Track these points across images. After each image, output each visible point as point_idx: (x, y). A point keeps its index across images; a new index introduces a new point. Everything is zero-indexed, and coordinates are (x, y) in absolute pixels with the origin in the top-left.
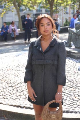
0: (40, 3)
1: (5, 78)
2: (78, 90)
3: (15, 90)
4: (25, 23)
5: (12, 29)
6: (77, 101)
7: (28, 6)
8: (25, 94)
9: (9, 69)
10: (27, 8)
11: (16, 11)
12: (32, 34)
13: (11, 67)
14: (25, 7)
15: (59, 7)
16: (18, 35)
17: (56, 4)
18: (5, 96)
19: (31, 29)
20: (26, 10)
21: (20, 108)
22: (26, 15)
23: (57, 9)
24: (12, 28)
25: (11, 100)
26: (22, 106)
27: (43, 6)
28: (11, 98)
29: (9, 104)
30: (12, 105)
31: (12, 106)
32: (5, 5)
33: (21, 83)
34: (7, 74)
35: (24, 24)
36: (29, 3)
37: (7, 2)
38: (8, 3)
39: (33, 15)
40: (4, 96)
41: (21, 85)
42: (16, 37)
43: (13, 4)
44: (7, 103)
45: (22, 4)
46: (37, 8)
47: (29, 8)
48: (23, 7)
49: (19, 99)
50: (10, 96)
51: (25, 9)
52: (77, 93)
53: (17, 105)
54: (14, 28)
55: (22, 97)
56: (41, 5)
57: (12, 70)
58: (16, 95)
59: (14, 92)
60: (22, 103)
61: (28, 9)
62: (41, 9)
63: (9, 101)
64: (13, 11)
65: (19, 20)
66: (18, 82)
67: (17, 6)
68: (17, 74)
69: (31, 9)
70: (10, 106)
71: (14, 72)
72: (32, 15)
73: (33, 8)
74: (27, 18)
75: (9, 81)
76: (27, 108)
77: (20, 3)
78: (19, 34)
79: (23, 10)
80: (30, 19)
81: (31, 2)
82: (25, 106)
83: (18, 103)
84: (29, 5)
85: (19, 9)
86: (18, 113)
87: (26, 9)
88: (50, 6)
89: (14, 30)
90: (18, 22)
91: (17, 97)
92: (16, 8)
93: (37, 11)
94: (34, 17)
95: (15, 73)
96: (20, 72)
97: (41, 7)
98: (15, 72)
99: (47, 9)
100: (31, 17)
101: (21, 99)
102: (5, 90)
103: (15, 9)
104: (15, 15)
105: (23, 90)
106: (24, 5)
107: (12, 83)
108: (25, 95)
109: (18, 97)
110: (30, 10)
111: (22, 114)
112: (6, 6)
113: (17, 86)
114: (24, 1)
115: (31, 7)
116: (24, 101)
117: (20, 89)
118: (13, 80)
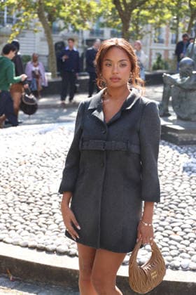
0: (99, 15)
1: (13, 183)
2: (182, 217)
3: (36, 211)
4: (64, 58)
5: (33, 72)
6: (179, 241)
7: (72, 22)
8: (57, 222)
9: (23, 163)
10: (70, 25)
11: (43, 30)
12: (78, 85)
13: (27, 158)
14: (65, 24)
15: (143, 25)
16: (46, 85)
17: (137, 19)
18: (10, 223)
19: (77, 74)
20: (66, 30)
21: (44, 252)
22: (66, 42)
23: (137, 31)
24: (34, 69)
25: (26, 233)
26: (50, 247)
27: (107, 23)
28: (24, 229)
29: (21, 243)
30: (27, 246)
31: (27, 249)
32: (18, 16)
33: (50, 196)
34: (18, 175)
35: (62, 60)
36: (75, 13)
37: (23, 8)
38: (26, 10)
39: (83, 42)
40: (8, 225)
41: (48, 200)
42: (41, 91)
43: (36, 15)
44: (15, 240)
45: (58, 16)
46: (93, 25)
47: (73, 25)
48: (60, 24)
49: (44, 233)
50: (22, 223)
51: (64, 28)
52: (180, 222)
53: (38, 245)
54: (37, 68)
55: (50, 227)
56: (102, 20)
57: (28, 164)
58: (37, 223)
59: (32, 216)
60: (49, 242)
61: (71, 29)
62: (101, 29)
63: (20, 237)
64: (36, 31)
65: (51, 53)
66: (42, 193)
67: (47, 20)
68: (40, 173)
69: (78, 27)
70: (22, 247)
71: (34, 168)
72: (80, 41)
73: (84, 26)
74: (67, 48)
75: (22, 189)
76: (61, 253)
77: (54, 12)
78: (50, 83)
79: (59, 30)
80: (75, 49)
81: (78, 11)
82: (58, 248)
83: (41, 241)
84: (74, 18)
85: (51, 27)
86: (39, 265)
87: (66, 27)
88: (123, 22)
89: (37, 73)
90: (47, 56)
91: (38, 228)
92: (44, 24)
93: (92, 32)
94: (86, 46)
95: (36, 173)
96: (49, 169)
97: (102, 25)
98: (37, 170)
99: (116, 30)
100: (78, 47)
101: (47, 232)
102: (11, 209)
103: (41, 26)
104: (42, 40)
105: (54, 211)
106: (62, 18)
107: (28, 194)
108: (58, 224)
109: (41, 227)
110: (75, 30)
111: (50, 267)
112: (20, 18)
113: (40, 203)
114: (63, 8)
115: (79, 24)
116: (56, 237)
117: (45, 209)
118: (31, 188)
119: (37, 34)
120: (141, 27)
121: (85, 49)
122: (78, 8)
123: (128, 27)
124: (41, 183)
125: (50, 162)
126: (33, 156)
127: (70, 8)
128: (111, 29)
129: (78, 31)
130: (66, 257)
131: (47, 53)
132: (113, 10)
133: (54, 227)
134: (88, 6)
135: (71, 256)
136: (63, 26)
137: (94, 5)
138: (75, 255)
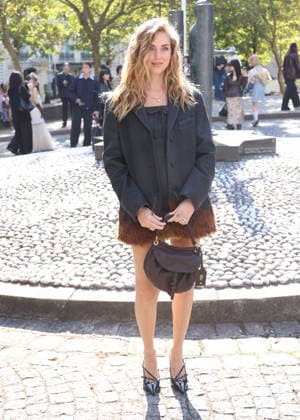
0: (68, 38)
3: (16, 245)
5: (4, 102)
7: (40, 47)
8: (39, 253)
10: (38, 50)
11: (10, 57)
14: (33, 49)
15: (115, 44)
17: (107, 39)
20: (34, 56)
21: (28, 286)
23: (109, 51)
24: (4, 99)
25: (7, 268)
26: (34, 280)
27: (76, 45)
28: (6, 264)
30: (9, 281)
31: (10, 284)
36: (42, 37)
39: (53, 68)
43: (1, 42)
45: (25, 41)
46: (62, 49)
47: (41, 50)
48: (27, 49)
49: (26, 266)
50: (3, 259)
51: (32, 54)
53: (22, 279)
54: (7, 98)
55: (32, 260)
56: (71, 42)
57: (5, 197)
58: (18, 257)
59: (12, 250)
60: (32, 275)
61: (39, 54)
62: (71, 52)
63: (1, 272)
64: (2, 60)
66: (20, 226)
67: (13, 46)
68: (17, 206)
69: (47, 52)
71: (11, 202)
72: (50, 66)
73: (53, 50)
76: (45, 285)
77: (19, 37)
79: (27, 56)
81: (45, 35)
82: (42, 280)
83: (24, 274)
84: (41, 43)
85: (18, 54)
86: (24, 299)
87: (34, 53)
88: (92, 44)
91: (20, 262)
92: (10, 51)
93: (62, 56)
94: (56, 70)
95: (14, 206)
96: (26, 201)
97: (72, 48)
98: (14, 203)
99: (86, 52)
101: (29, 265)
103: (7, 53)
105: (35, 243)
106: (29, 43)
107: (7, 228)
109: (22, 260)
110: (44, 55)
113: (20, 236)
114: (29, 32)
115: (47, 48)
116: (38, 269)
117: (26, 242)
118: (10, 222)
119: (4, 62)
120: (111, 47)
121: (56, 74)
122: (44, 31)
123: (98, 48)
124: (19, 216)
125: (27, 194)
126: (10, 190)
127: (36, 32)
129: (47, 56)
130: (50, 288)
132: (81, 32)
133: (36, 259)
134: (55, 29)
135: (56, 286)
136: (30, 52)
137: (61, 27)
138: (60, 285)
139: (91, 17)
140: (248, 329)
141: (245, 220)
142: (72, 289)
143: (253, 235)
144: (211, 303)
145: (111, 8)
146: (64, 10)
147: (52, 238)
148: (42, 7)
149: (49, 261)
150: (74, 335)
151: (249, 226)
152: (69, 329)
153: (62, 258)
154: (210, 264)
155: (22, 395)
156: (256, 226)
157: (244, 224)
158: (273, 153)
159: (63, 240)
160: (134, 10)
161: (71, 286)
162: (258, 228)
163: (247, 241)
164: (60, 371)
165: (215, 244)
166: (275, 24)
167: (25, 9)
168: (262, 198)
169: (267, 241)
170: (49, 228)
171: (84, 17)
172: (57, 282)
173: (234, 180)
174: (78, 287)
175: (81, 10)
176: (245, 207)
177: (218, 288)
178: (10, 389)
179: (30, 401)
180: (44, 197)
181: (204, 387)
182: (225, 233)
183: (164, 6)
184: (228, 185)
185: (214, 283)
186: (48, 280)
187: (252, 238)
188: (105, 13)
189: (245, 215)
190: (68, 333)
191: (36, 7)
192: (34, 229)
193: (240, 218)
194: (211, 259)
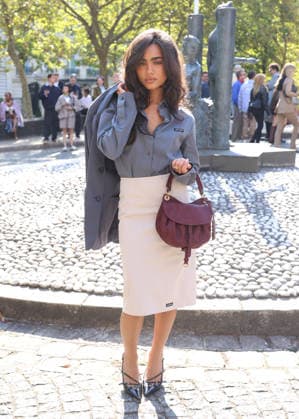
3: (25, 248)
5: (7, 113)
7: (46, 61)
8: (49, 257)
10: (43, 64)
11: (15, 68)
13: (10, 195)
14: (39, 63)
16: (23, 125)
20: (39, 70)
21: (38, 290)
24: (8, 109)
25: (15, 271)
26: (44, 284)
27: (83, 61)
28: (14, 267)
29: (11, 282)
30: (18, 285)
31: (19, 287)
43: (7, 53)
45: (30, 54)
47: (47, 64)
48: (30, 64)
49: (36, 270)
50: (11, 262)
51: (38, 67)
53: (31, 283)
54: (12, 108)
55: (42, 264)
56: (77, 57)
57: (12, 201)
58: (27, 261)
59: (20, 253)
61: (44, 68)
62: (77, 68)
63: (9, 275)
65: (24, 94)
66: (30, 230)
68: (26, 211)
69: (51, 65)
73: (59, 63)
75: (9, 227)
76: (56, 289)
79: (31, 70)
82: (53, 284)
85: (24, 66)
89: (11, 113)
90: (21, 99)
91: (30, 266)
92: (16, 63)
93: (67, 72)
95: (21, 210)
96: (34, 205)
97: (78, 63)
98: (22, 207)
99: (92, 68)
101: (39, 269)
103: (12, 64)
104: (14, 81)
105: (44, 247)
106: (35, 57)
107: (15, 231)
109: (31, 264)
111: (45, 304)
113: (29, 239)
114: (35, 45)
115: (53, 62)
116: (49, 273)
117: (35, 246)
118: (18, 226)
123: (106, 63)
124: (28, 220)
125: (35, 198)
126: (17, 194)
127: (42, 45)
128: (88, 67)
130: (61, 293)
131: (21, 96)
132: (88, 47)
133: (46, 263)
134: (62, 41)
135: (67, 291)
136: (36, 65)
137: (68, 40)
138: (72, 290)
139: (99, 32)
140: (274, 342)
141: (267, 231)
142: (86, 295)
143: (277, 246)
144: (235, 313)
145: (120, 22)
146: (72, 23)
147: (63, 243)
148: (50, 19)
149: (60, 265)
150: (87, 342)
151: (272, 237)
152: (81, 336)
153: (74, 263)
154: (232, 274)
155: (33, 402)
156: (279, 237)
157: (266, 234)
158: (292, 167)
159: (75, 245)
160: (142, 26)
161: (84, 291)
162: (282, 239)
163: (271, 251)
164: (74, 378)
165: (237, 253)
166: (286, 46)
167: (33, 20)
168: (284, 209)
169: (291, 252)
170: (59, 233)
171: (92, 31)
172: (69, 287)
173: (253, 191)
174: (92, 293)
175: (90, 24)
176: (267, 218)
177: (242, 298)
178: (20, 395)
179: (42, 408)
180: (54, 202)
181: (232, 399)
182: (246, 243)
183: (174, 23)
184: (247, 195)
185: (238, 293)
186: (59, 284)
187: (276, 249)
188: (113, 28)
189: (267, 226)
190: (81, 340)
191: (44, 19)
192: (44, 233)
193: (262, 229)
194: (233, 268)
